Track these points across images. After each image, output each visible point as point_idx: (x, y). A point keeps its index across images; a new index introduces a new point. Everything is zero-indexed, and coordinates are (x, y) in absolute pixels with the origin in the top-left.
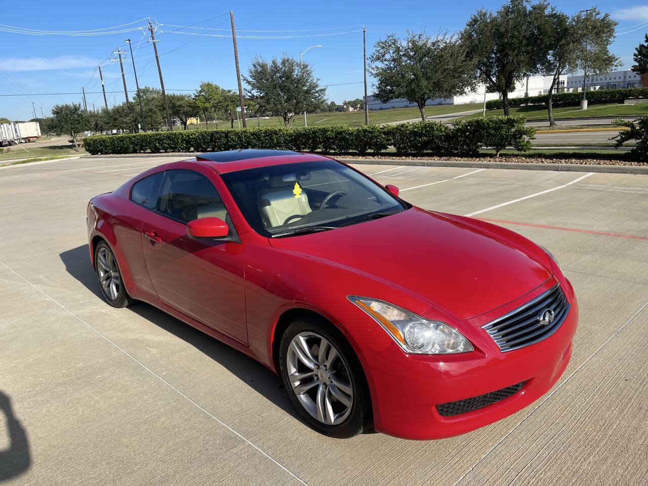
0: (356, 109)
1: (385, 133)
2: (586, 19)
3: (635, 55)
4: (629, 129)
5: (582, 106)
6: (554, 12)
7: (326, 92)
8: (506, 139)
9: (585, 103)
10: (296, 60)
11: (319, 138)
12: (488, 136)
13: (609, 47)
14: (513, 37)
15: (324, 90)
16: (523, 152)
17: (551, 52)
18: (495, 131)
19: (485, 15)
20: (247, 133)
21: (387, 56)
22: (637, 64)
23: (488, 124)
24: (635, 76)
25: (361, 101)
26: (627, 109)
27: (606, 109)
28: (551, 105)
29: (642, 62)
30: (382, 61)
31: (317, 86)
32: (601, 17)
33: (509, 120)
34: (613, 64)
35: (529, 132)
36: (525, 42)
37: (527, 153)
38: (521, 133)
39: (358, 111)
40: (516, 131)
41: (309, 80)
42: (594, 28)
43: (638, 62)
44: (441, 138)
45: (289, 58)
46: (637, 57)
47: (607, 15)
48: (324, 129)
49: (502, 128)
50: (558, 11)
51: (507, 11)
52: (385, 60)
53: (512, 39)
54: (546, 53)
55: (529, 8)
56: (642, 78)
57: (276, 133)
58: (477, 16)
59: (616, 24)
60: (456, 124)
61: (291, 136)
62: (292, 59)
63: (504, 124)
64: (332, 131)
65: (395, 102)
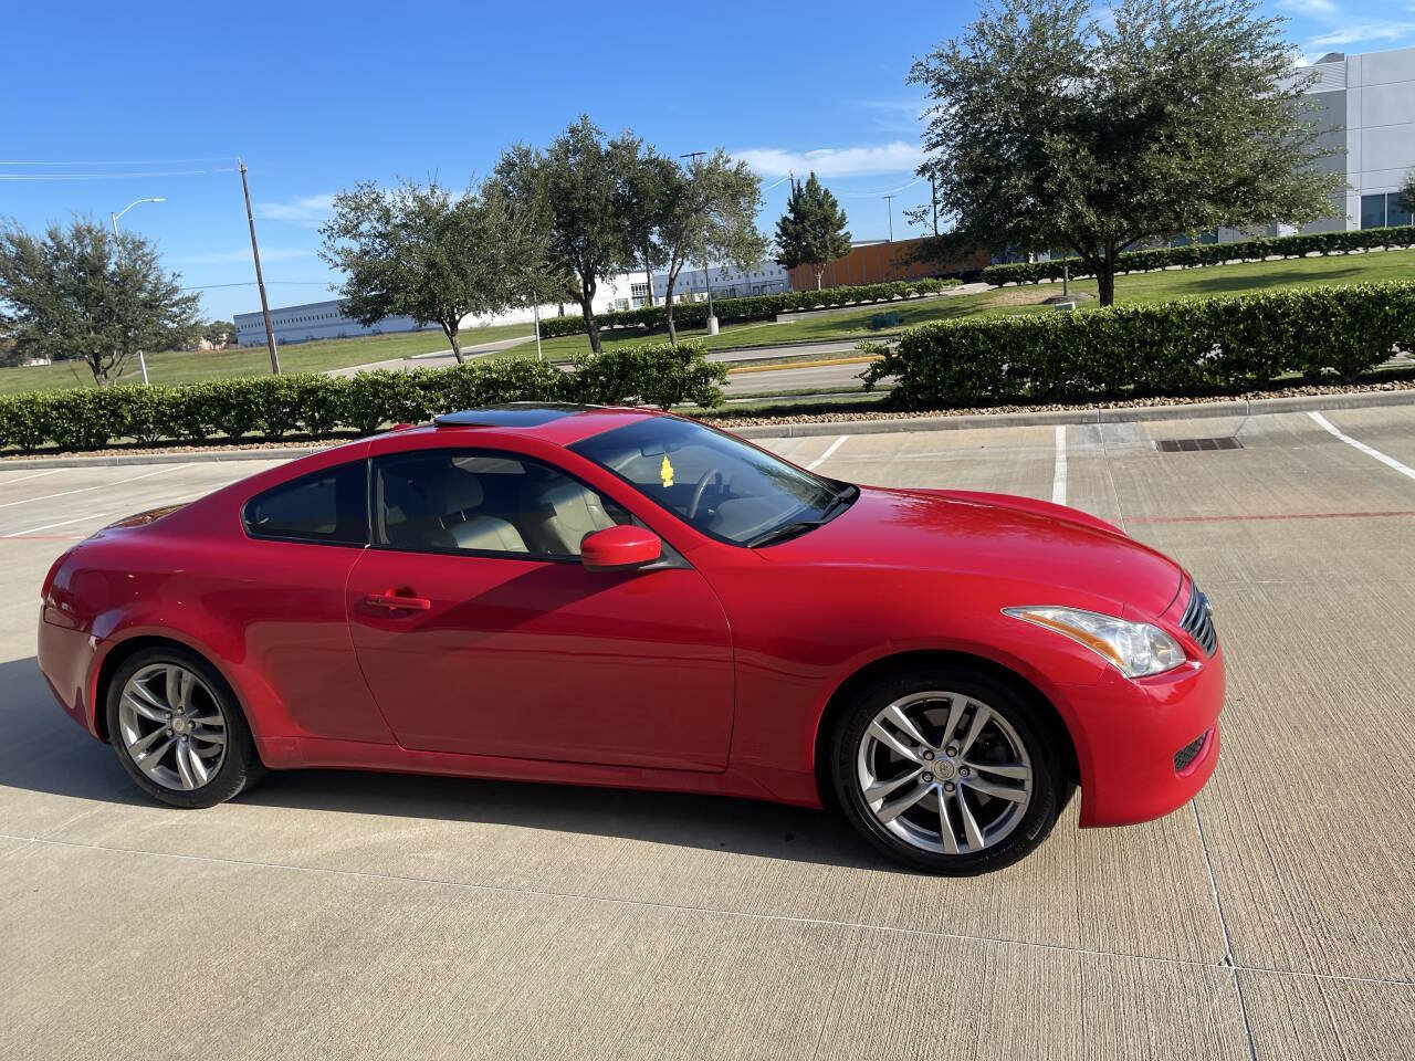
0: (220, 343)
1: (424, 387)
2: (710, 171)
3: (777, 235)
4: (883, 358)
5: (710, 328)
6: (653, 156)
7: (201, 305)
8: (682, 386)
9: (714, 322)
10: (112, 231)
11: (257, 405)
12: (647, 383)
13: (756, 221)
14: (587, 198)
15: (194, 299)
16: (709, 409)
17: (656, 228)
18: (659, 372)
19: (527, 154)
20: (38, 404)
21: (365, 227)
22: (782, 251)
23: (644, 359)
24: (780, 272)
25: (228, 325)
26: (786, 330)
27: (751, 331)
28: (672, 326)
29: (791, 248)
30: (354, 237)
31: (175, 290)
32: (732, 166)
33: (682, 350)
34: (765, 251)
35: (716, 372)
36: (611, 208)
37: (719, 409)
38: (707, 373)
39: (225, 348)
40: (697, 370)
41: (151, 278)
42: (727, 186)
43: (784, 247)
44: (552, 390)
45: (93, 225)
46: (781, 238)
47: (742, 164)
48: (267, 384)
49: (672, 365)
50: (662, 153)
51: (566, 149)
52: (361, 235)
53: (589, 204)
54: (647, 232)
55: (605, 147)
56: (791, 276)
57: (127, 399)
58: (512, 155)
59: (759, 181)
60: (579, 362)
61: (175, 404)
62: (99, 228)
63: (673, 357)
64: (290, 387)
65: (390, 322)
